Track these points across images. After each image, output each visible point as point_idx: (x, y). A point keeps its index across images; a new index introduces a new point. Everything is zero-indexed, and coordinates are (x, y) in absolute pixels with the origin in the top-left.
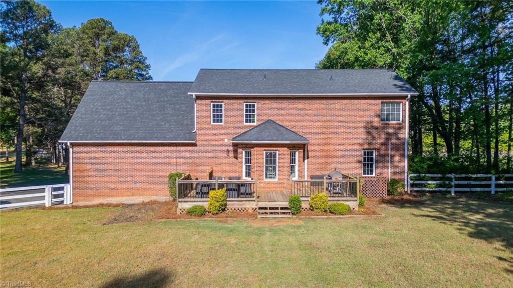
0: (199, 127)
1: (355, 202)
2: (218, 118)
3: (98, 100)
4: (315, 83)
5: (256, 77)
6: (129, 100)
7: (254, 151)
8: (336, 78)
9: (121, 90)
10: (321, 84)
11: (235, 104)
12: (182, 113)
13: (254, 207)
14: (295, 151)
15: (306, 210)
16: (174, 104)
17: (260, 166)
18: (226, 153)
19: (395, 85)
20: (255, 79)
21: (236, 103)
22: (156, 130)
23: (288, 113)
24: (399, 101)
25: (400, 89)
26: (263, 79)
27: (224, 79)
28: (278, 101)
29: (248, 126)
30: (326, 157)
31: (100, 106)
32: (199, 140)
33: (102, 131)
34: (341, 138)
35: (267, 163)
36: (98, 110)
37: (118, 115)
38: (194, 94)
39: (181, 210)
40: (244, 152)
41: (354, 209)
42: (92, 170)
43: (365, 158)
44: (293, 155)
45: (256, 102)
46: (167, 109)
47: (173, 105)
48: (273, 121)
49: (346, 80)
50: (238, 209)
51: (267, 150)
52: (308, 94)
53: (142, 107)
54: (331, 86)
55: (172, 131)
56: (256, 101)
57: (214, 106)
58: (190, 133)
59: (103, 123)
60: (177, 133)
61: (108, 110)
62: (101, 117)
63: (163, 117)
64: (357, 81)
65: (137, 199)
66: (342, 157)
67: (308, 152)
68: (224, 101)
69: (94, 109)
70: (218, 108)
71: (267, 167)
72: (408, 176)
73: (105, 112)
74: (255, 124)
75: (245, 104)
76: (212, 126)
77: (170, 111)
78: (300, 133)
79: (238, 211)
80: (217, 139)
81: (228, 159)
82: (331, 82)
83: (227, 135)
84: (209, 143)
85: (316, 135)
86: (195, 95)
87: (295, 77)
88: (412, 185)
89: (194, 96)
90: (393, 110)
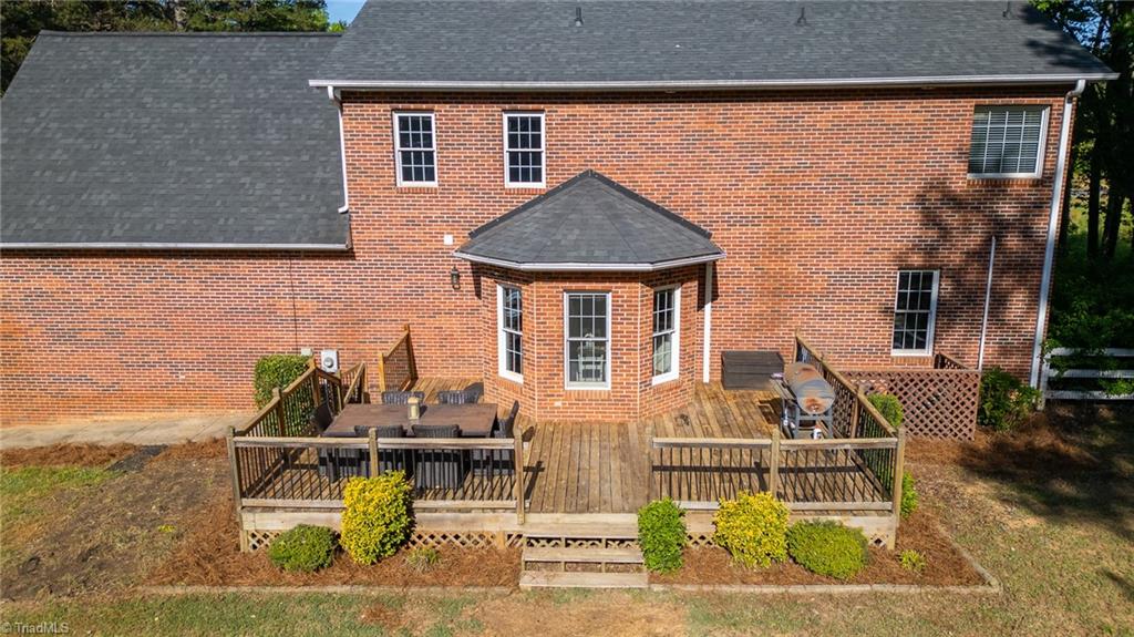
0: (361, 196)
1: (885, 519)
2: (418, 165)
3: (52, 99)
4: (745, 35)
5: (548, 18)
6: (148, 99)
7: (530, 292)
8: (818, 18)
9: (126, 63)
10: (768, 40)
11: (474, 119)
12: (309, 142)
13: (514, 528)
14: (669, 287)
15: (703, 543)
16: (287, 110)
17: (550, 341)
18: (448, 279)
19: (1032, 44)
20: (546, 23)
21: (474, 114)
22: (224, 203)
23: (654, 149)
24: (1039, 100)
25: (1051, 58)
26: (572, 25)
27: (444, 26)
28: (618, 107)
29: (520, 192)
30: (775, 294)
31: (55, 120)
32: (360, 238)
33: (52, 209)
34: (828, 233)
35: (574, 331)
36: (49, 135)
37: (109, 151)
38: (330, 85)
39: (254, 536)
40: (500, 290)
41: (878, 541)
42: (37, 331)
43: (902, 297)
44: (662, 302)
45: (542, 111)
46: (264, 131)
47: (283, 115)
48: (601, 178)
49: (851, 25)
50: (457, 537)
51: (576, 291)
52: (721, 83)
53: (186, 121)
54: (800, 47)
55: (274, 208)
56: (542, 106)
57: (404, 123)
58: (332, 215)
59: (60, 179)
60: (289, 216)
61: (81, 135)
62: (54, 157)
63: (251, 159)
64: (892, 29)
65: (185, 418)
66: (826, 295)
67: (715, 276)
68: (436, 107)
69: (37, 130)
70: (415, 132)
71: (574, 345)
72: (1042, 355)
73: (71, 141)
74: (542, 185)
75: (505, 117)
76: (402, 191)
77: (273, 137)
78: (692, 218)
79: (457, 542)
80: (418, 234)
81: (456, 300)
82: (801, 31)
83: (452, 224)
84: (393, 250)
85: (743, 221)
86: (335, 88)
87: (681, 13)
88: (1053, 384)
89: (330, 90)
90: (1014, 133)
